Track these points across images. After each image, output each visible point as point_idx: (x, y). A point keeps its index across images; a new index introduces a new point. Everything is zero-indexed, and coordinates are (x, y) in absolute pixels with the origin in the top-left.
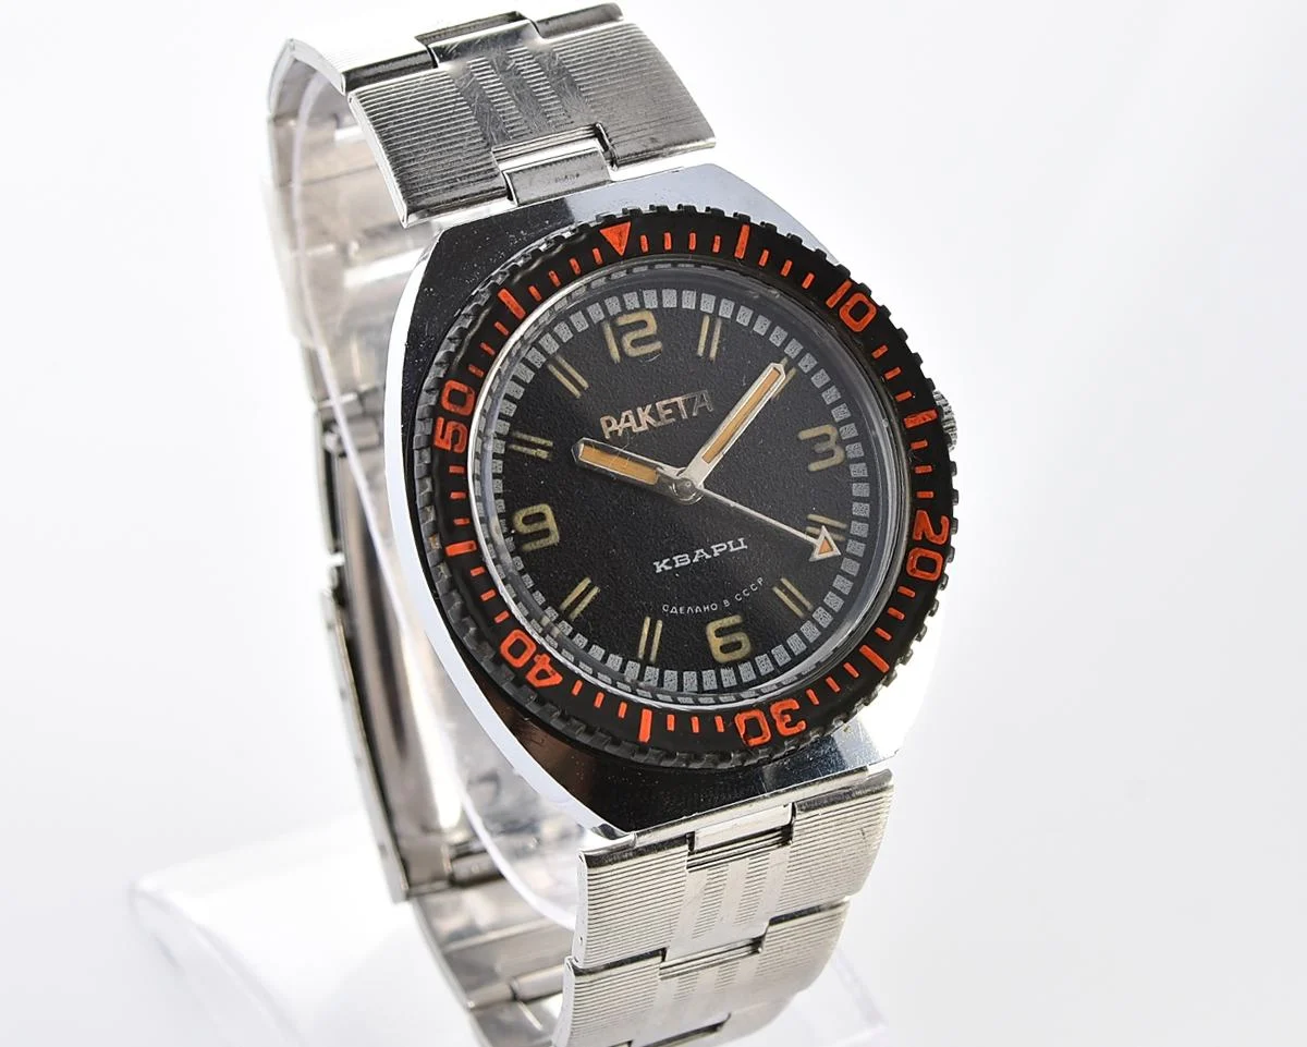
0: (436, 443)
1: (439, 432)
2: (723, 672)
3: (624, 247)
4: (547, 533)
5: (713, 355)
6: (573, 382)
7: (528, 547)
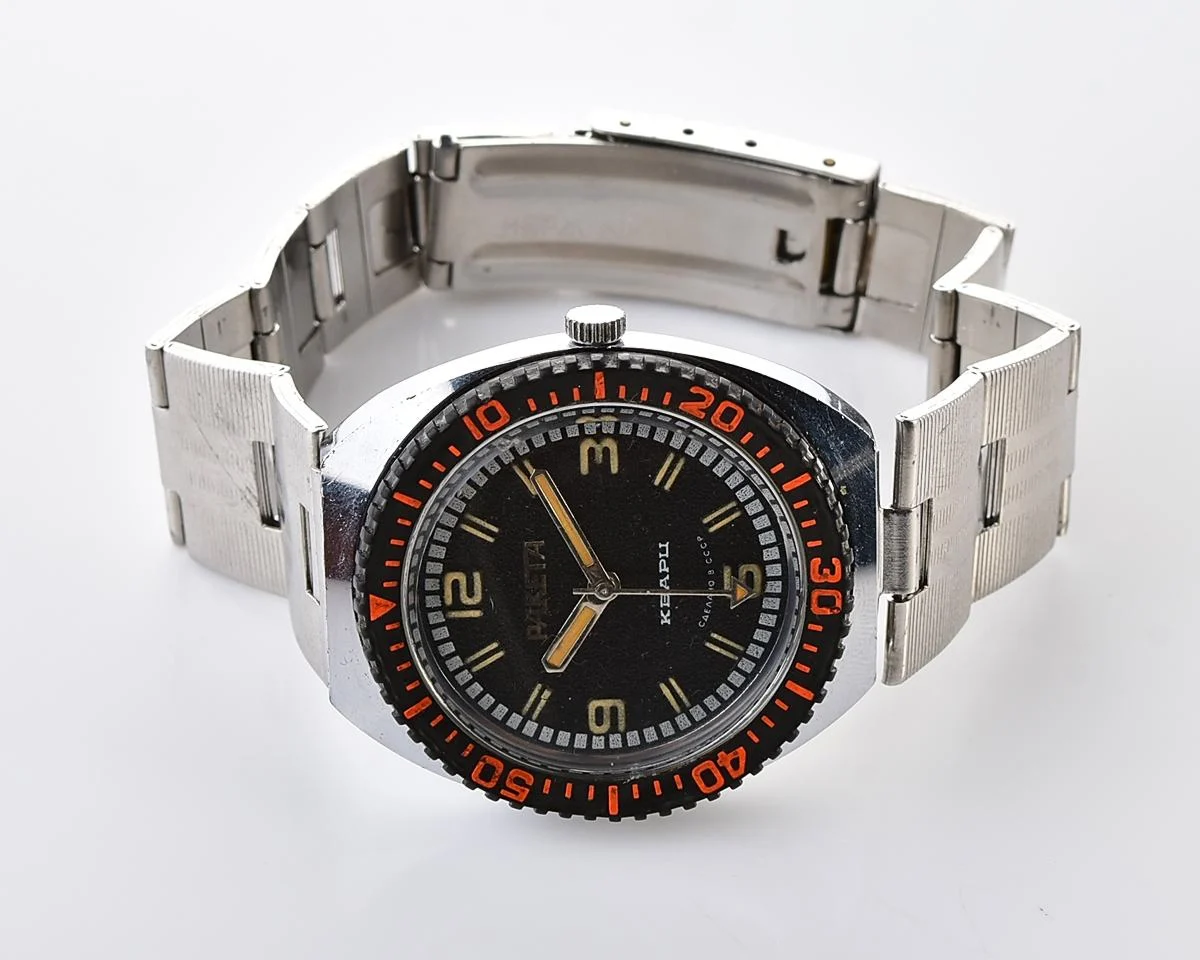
0: (522, 801)
1: (512, 796)
2: (768, 590)
3: (389, 603)
4: (614, 710)
5: (495, 530)
6: (491, 654)
7: (622, 727)
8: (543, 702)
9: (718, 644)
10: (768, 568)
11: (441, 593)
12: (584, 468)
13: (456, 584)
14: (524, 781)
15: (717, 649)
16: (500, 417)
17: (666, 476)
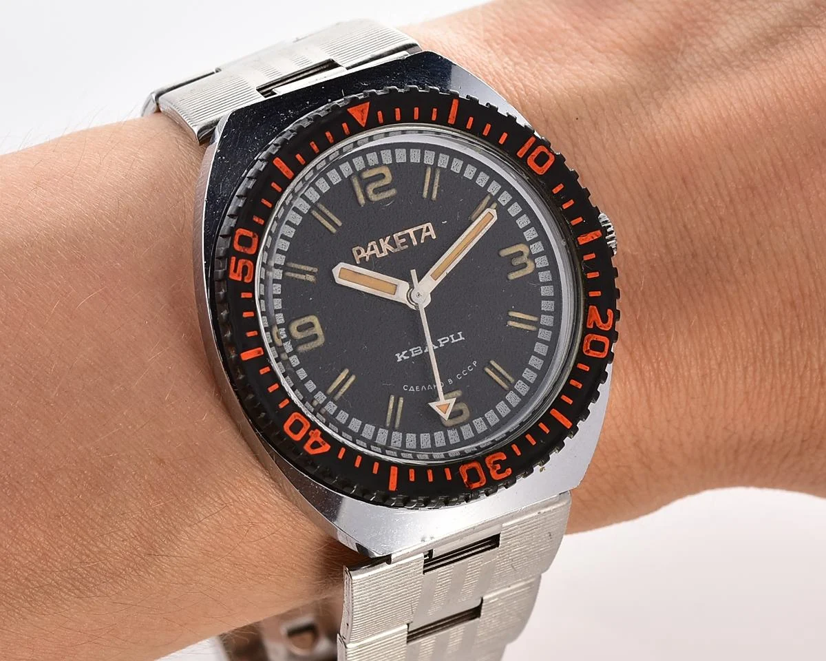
0: (231, 277)
1: (233, 268)
2: (450, 432)
3: (365, 121)
4: (315, 337)
5: (434, 196)
6: (331, 223)
7: (301, 349)
8: (302, 277)
9: (395, 406)
10: (468, 426)
11: (368, 167)
12: (505, 252)
13: (382, 176)
14: (246, 275)
15: (391, 406)
16: (541, 166)
17: (518, 319)
